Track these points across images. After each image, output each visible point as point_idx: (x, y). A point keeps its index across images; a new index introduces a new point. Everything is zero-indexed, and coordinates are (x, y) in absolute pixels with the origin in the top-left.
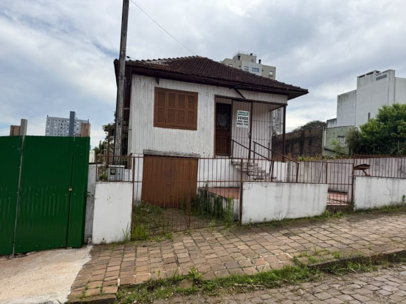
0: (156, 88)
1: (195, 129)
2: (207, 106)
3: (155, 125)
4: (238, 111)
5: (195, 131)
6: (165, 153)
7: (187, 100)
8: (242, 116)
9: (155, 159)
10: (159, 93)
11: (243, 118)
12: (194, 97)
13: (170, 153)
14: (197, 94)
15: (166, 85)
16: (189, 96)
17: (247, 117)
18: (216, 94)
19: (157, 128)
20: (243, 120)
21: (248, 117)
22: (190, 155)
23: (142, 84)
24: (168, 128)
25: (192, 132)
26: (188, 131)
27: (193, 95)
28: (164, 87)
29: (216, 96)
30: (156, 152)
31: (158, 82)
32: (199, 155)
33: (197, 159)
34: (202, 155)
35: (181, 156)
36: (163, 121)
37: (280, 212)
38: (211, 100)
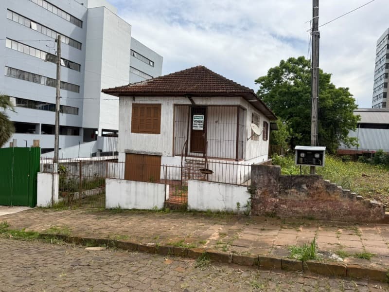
0: (133, 104)
2: (168, 114)
3: (133, 131)
4: (194, 115)
5: (159, 135)
6: (138, 152)
7: (152, 111)
8: (198, 120)
9: (131, 155)
10: (135, 107)
12: (158, 108)
13: (141, 152)
14: (160, 105)
15: (140, 101)
16: (154, 107)
17: (201, 120)
18: (175, 103)
19: (133, 134)
20: (198, 123)
21: (203, 120)
22: (155, 153)
23: (125, 102)
24: (140, 133)
25: (157, 135)
26: (154, 135)
27: (156, 106)
28: (138, 103)
29: (175, 105)
30: (132, 151)
31: (134, 100)
32: (162, 153)
33: (160, 156)
34: (164, 154)
35: (149, 154)
36: (137, 128)
37: (131, 203)
38: (171, 108)
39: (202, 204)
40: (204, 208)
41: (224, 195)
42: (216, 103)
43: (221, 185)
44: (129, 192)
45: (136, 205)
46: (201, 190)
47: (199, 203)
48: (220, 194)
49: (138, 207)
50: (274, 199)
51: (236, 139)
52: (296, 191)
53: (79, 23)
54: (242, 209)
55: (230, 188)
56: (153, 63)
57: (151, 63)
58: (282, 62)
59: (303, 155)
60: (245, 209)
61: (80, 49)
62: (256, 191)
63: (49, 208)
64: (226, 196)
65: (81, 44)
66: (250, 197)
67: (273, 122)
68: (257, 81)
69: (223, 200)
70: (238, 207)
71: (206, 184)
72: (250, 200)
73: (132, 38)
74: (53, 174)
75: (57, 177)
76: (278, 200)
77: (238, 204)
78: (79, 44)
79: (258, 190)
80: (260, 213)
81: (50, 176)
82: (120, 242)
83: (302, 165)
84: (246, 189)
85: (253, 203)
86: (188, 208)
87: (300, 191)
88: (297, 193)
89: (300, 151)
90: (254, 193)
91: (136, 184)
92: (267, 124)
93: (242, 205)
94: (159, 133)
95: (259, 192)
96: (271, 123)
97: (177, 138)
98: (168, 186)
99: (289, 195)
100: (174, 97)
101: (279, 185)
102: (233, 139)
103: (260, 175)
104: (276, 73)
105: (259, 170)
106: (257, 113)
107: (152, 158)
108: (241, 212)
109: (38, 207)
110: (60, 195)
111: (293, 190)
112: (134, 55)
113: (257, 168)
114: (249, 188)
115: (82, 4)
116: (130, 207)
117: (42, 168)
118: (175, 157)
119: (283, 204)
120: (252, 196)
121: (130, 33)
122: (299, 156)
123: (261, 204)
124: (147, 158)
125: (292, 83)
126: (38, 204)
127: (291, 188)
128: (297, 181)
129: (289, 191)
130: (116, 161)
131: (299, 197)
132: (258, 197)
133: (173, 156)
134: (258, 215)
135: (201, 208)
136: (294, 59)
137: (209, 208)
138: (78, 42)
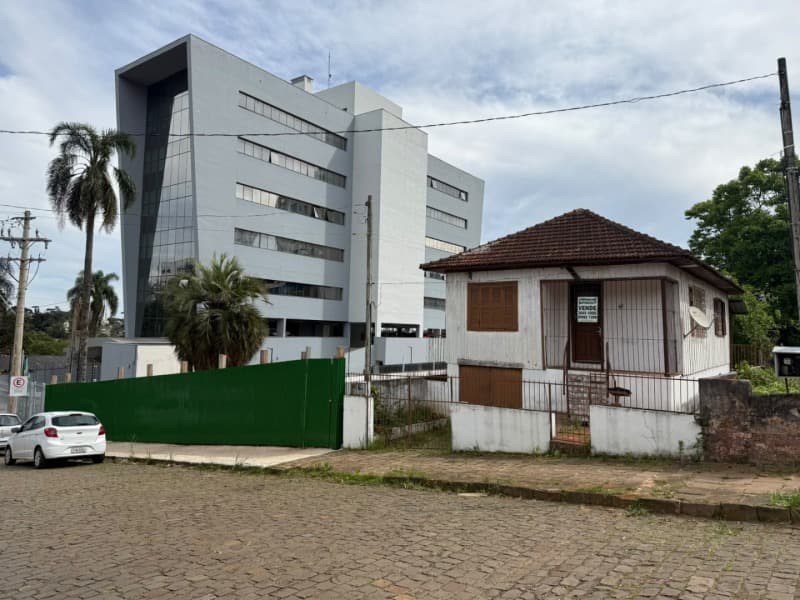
0: (469, 285)
1: (516, 330)
2: (530, 297)
3: (471, 327)
4: (579, 298)
5: (516, 333)
6: (481, 362)
7: (502, 293)
8: (586, 305)
9: (468, 369)
10: (473, 289)
11: (587, 308)
12: (512, 288)
13: (486, 362)
14: (515, 284)
15: (481, 278)
16: (506, 288)
17: (593, 305)
18: (543, 278)
19: (471, 333)
20: (587, 311)
21: (596, 304)
22: (511, 365)
23: (455, 283)
24: (484, 331)
25: (511, 334)
26: (508, 334)
27: (509, 286)
28: (477, 281)
29: (542, 282)
30: (471, 361)
31: (470, 277)
32: (522, 365)
33: (520, 370)
34: (527, 365)
35: (499, 366)
36: (476, 322)
37: (493, 442)
38: (536, 288)
39: (616, 444)
40: (621, 450)
41: (655, 428)
42: (619, 276)
43: (648, 413)
44: (489, 424)
45: (501, 444)
46: (613, 422)
47: (612, 442)
48: (647, 427)
49: (506, 449)
50: (742, 434)
51: (662, 337)
52: (780, 420)
53: (341, 142)
54: (686, 452)
55: (663, 418)
56: (466, 194)
57: (463, 195)
58: (745, 172)
59: (787, 361)
60: (693, 452)
61: (344, 186)
62: (710, 422)
63: (363, 449)
64: (658, 431)
65: (345, 177)
66: (700, 431)
67: (734, 297)
68: (690, 214)
69: (654, 438)
70: (681, 449)
71: (621, 412)
72: (701, 436)
73: (429, 156)
74: (367, 398)
75: (371, 402)
76: (749, 436)
77: (681, 443)
78: (342, 179)
79: (714, 421)
80: (720, 456)
81: (363, 400)
82: (507, 487)
83: (788, 378)
84: (691, 418)
85: (706, 441)
86: (592, 451)
87: (787, 419)
88: (782, 423)
89: (781, 356)
90: (707, 425)
91: (500, 412)
92: (723, 304)
93: (687, 444)
94: (516, 329)
95: (715, 423)
96: (730, 301)
97: (549, 338)
98: (553, 415)
99: (768, 427)
100: (541, 270)
101: (749, 410)
102: (656, 338)
103: (715, 396)
104: (731, 195)
105: (712, 387)
106: (698, 285)
107: (506, 373)
108: (686, 456)
109: (345, 449)
110: (375, 430)
111: (775, 418)
112: (432, 186)
113: (709, 385)
114: (698, 417)
115: (345, 110)
116: (493, 448)
117: (348, 390)
118: (548, 370)
119: (760, 441)
120: (703, 429)
121: (426, 148)
122: (781, 363)
123: (720, 443)
124: (494, 371)
125: (772, 211)
126: (345, 444)
127: (771, 416)
128: (780, 403)
129: (769, 420)
130: (443, 378)
131: (787, 429)
132: (714, 432)
133: (544, 369)
134: (715, 461)
135: (613, 451)
136: (771, 161)
137: (628, 451)
138: (340, 175)
